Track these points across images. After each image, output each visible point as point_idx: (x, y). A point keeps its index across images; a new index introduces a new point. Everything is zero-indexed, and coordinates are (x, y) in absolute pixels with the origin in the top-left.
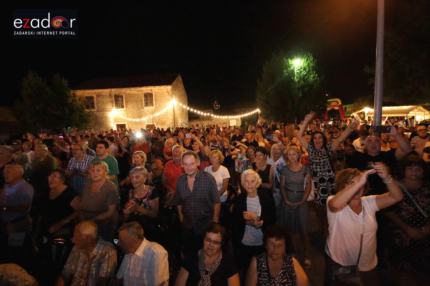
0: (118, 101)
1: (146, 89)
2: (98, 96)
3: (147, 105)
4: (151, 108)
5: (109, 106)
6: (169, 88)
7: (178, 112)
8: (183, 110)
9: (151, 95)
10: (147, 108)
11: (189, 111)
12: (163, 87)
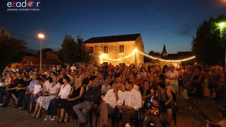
0: (105, 50)
1: (121, 43)
2: (96, 46)
3: (120, 52)
4: (122, 54)
5: (101, 52)
6: (134, 42)
7: (138, 56)
8: (141, 55)
9: (123, 46)
10: (120, 54)
11: (145, 56)
12: (130, 42)
